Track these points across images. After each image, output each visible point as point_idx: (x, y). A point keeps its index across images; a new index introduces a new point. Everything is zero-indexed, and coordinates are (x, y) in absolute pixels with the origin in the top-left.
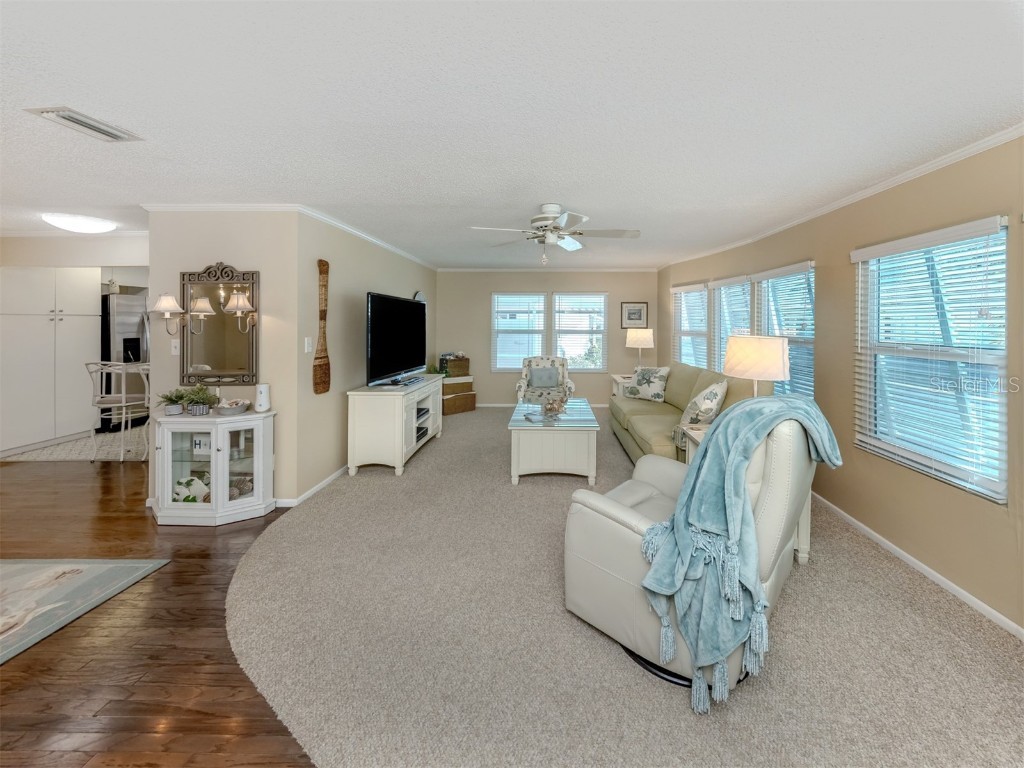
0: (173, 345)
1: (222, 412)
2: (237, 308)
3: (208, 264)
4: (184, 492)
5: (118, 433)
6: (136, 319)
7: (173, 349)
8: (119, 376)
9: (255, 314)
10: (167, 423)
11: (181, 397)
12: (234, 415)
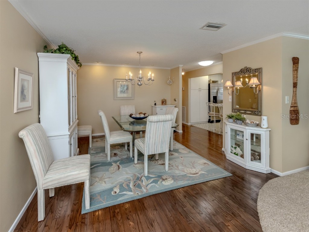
0: (230, 98)
1: (247, 124)
2: (254, 84)
3: (242, 68)
4: (234, 151)
5: (212, 124)
6: (216, 91)
7: (230, 99)
8: (213, 107)
9: (261, 86)
10: (229, 125)
11: (233, 117)
12: (252, 127)
